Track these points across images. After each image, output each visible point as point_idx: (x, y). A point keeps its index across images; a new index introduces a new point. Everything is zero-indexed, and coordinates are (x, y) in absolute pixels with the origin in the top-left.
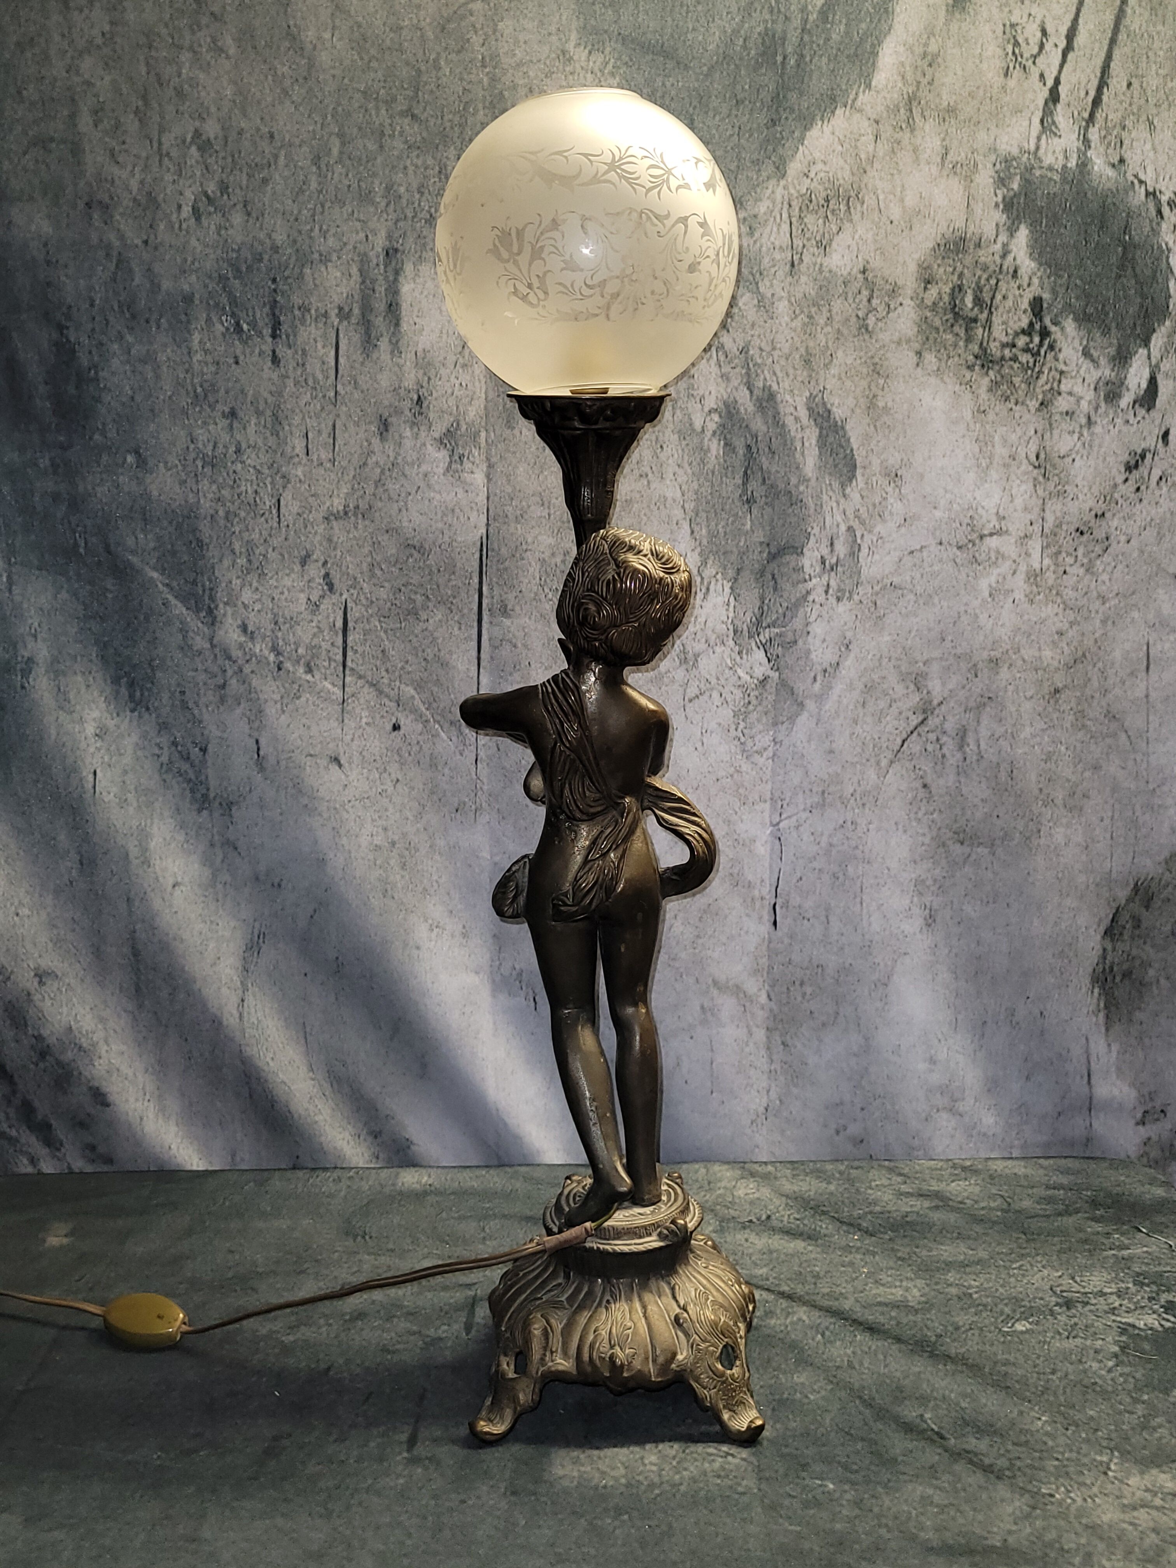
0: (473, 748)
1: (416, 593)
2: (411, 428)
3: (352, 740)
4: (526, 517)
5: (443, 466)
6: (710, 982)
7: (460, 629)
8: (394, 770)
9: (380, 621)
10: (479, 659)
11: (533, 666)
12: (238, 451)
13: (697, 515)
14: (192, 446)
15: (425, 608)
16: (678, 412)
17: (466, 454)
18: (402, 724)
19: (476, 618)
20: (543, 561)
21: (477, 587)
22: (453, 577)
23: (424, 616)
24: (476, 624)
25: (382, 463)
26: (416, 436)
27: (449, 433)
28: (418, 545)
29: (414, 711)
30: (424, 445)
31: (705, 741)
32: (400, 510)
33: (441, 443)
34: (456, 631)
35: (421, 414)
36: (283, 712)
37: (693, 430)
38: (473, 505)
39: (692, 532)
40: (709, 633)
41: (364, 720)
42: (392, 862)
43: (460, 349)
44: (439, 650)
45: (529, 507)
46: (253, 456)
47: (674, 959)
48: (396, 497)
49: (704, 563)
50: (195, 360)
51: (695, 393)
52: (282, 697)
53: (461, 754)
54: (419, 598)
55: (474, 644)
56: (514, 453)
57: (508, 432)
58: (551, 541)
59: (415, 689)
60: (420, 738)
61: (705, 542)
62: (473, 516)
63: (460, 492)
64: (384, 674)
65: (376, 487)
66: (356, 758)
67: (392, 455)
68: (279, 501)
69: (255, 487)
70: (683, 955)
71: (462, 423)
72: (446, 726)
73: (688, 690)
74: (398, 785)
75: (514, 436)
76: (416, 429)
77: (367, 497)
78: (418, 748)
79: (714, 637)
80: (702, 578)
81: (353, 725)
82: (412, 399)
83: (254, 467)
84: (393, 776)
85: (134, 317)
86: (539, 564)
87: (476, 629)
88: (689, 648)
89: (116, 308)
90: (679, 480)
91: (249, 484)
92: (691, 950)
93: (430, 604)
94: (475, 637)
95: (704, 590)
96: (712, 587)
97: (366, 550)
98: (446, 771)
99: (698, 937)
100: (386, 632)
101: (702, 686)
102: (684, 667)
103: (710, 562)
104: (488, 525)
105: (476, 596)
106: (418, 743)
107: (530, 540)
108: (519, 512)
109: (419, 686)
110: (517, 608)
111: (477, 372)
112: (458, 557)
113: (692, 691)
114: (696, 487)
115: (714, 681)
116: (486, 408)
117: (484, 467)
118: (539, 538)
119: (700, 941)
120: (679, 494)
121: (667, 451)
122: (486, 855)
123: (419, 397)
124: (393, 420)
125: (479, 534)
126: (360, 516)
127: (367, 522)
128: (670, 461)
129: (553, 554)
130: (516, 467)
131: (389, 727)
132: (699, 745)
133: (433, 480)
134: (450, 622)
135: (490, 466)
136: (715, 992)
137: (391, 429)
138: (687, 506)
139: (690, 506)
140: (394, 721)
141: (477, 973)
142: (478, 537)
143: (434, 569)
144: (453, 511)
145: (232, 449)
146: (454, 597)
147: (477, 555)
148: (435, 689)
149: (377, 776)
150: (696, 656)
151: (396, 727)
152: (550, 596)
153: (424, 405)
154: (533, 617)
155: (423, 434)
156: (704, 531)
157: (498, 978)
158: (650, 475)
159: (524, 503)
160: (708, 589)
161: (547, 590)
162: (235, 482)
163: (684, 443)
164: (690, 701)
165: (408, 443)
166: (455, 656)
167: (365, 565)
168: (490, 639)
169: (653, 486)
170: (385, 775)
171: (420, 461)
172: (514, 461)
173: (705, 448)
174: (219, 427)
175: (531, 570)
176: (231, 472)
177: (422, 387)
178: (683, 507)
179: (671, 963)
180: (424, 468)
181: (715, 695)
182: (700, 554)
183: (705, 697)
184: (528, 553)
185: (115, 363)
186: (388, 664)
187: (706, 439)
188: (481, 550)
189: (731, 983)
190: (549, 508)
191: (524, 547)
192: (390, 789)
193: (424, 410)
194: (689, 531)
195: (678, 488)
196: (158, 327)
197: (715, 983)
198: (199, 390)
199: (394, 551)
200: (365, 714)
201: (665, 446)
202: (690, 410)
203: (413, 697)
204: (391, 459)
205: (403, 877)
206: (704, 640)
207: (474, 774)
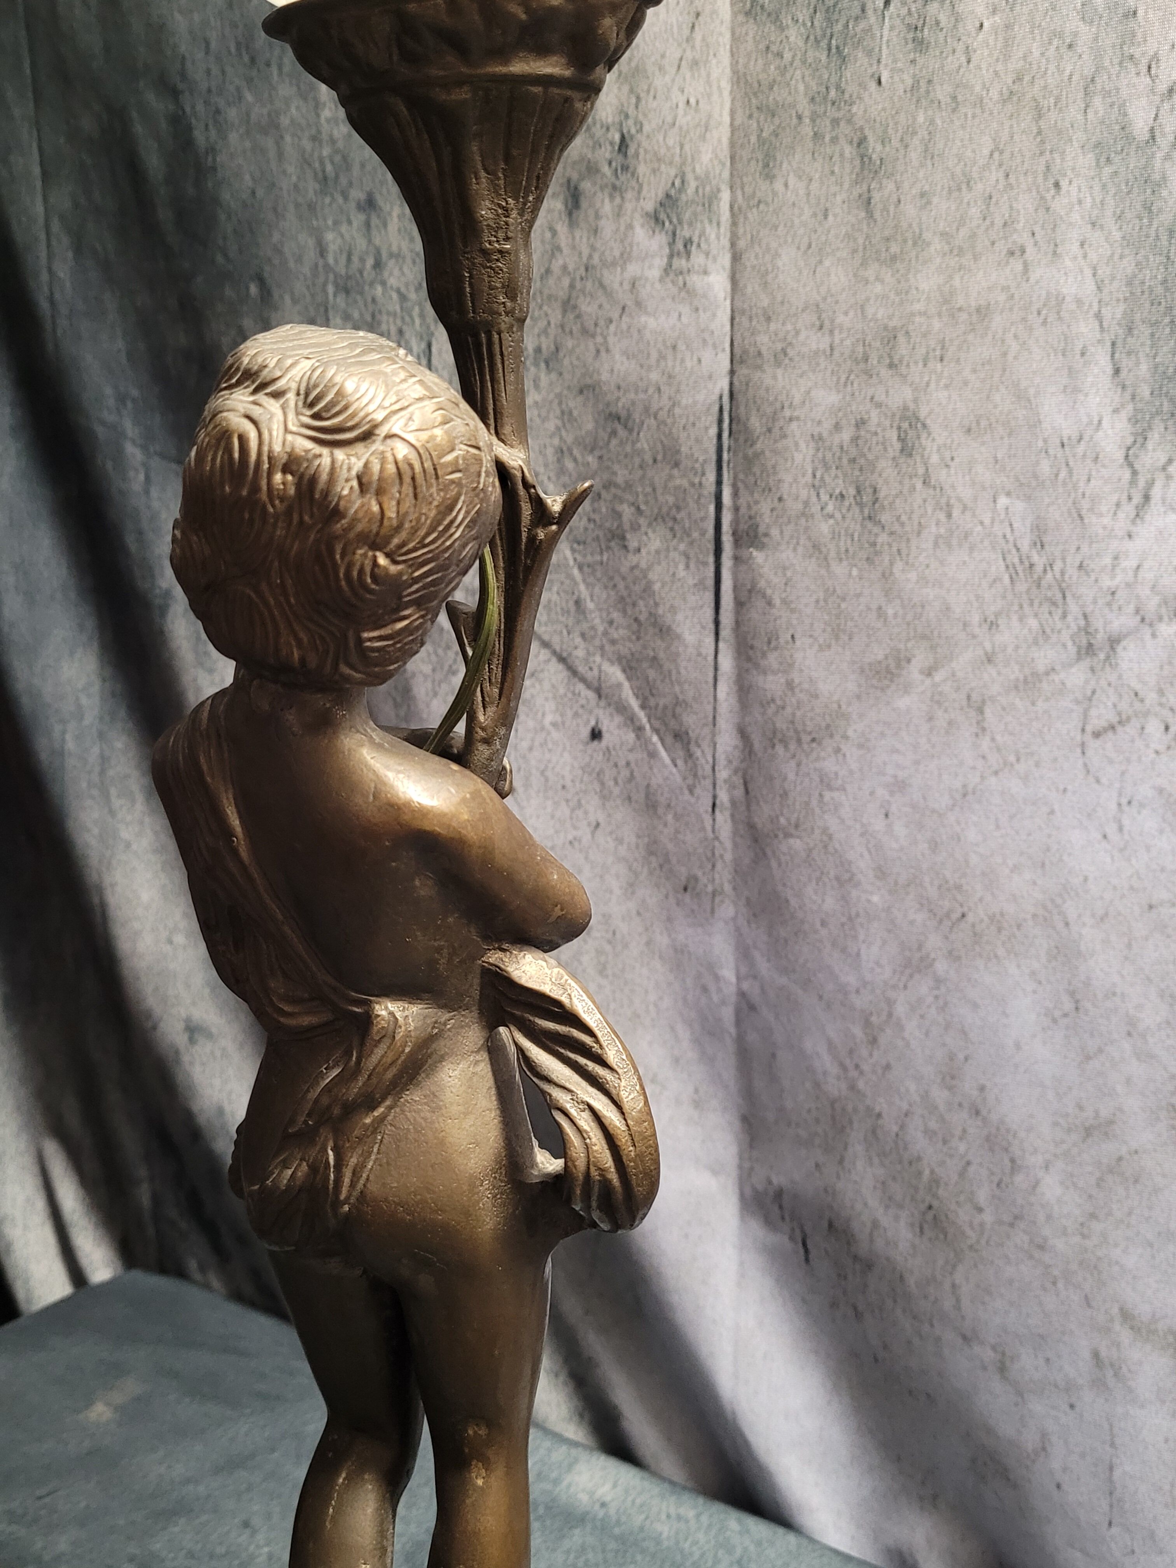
0: (708, 783)
1: (621, 501)
2: (612, 197)
3: (531, 749)
4: (791, 352)
5: (660, 262)
6: (1115, 1311)
7: (687, 566)
8: (592, 804)
9: (573, 551)
10: (717, 623)
11: (798, 643)
12: (378, 265)
13: (1130, 330)
14: (321, 262)
15: (635, 527)
16: (1097, 101)
17: (695, 239)
18: (604, 729)
19: (711, 546)
20: (818, 439)
21: (712, 488)
22: (675, 472)
23: (633, 544)
24: (711, 559)
25: (571, 268)
26: (619, 213)
27: (669, 202)
28: (623, 414)
29: (622, 708)
30: (630, 227)
31: (1126, 822)
32: (598, 351)
33: (657, 220)
34: (681, 572)
35: (625, 168)
36: (435, 694)
37: (1129, 139)
38: (706, 336)
39: (1117, 371)
40: (1144, 591)
41: (549, 719)
42: (585, 959)
43: (686, 32)
44: (656, 605)
45: (797, 333)
46: (396, 272)
47: (1041, 1247)
48: (592, 328)
49: (1141, 437)
50: (323, 117)
51: (1137, 52)
52: (434, 670)
53: (691, 792)
54: (627, 511)
55: (710, 596)
56: (776, 227)
57: (764, 186)
58: (833, 398)
59: (624, 671)
60: (631, 757)
61: (1145, 391)
62: (707, 355)
63: (685, 309)
64: (578, 640)
65: (565, 311)
66: (536, 781)
67: (586, 252)
68: (429, 346)
69: (399, 322)
70: (1060, 1244)
71: (690, 177)
72: (669, 739)
73: (1093, 712)
74: (599, 832)
75: (775, 194)
76: (618, 200)
77: (552, 331)
78: (628, 774)
79: (1156, 600)
80: (1135, 473)
81: (531, 724)
82: (612, 144)
83: (398, 291)
84: (592, 818)
85: (253, 60)
86: (812, 445)
87: (712, 568)
88: (1097, 623)
89: (233, 50)
90: (1093, 256)
91: (391, 320)
92: (1077, 1239)
93: (642, 521)
94: (710, 582)
95: (1137, 499)
96: (1156, 492)
97: (551, 425)
98: (670, 818)
99: (1093, 1216)
100: (580, 568)
101: (1123, 706)
102: (1086, 663)
103: (1155, 436)
104: (732, 372)
105: (712, 508)
106: (628, 764)
107: (797, 400)
108: (779, 346)
109: (629, 667)
110: (775, 532)
111: (715, 74)
112: (683, 435)
113: (1101, 715)
114: (1129, 271)
115: (1151, 697)
116: (732, 144)
117: (726, 260)
118: (813, 393)
119: (1097, 1227)
120: (1090, 286)
121: (1071, 190)
122: (729, 974)
123: (623, 138)
124: (586, 186)
125: (717, 392)
126: (543, 365)
127: (553, 376)
128: (1075, 217)
129: (837, 427)
130: (777, 255)
131: (586, 732)
132: (1111, 829)
133: (644, 292)
134: (673, 554)
135: (736, 258)
136: (1125, 1335)
137: (584, 204)
138: (1106, 312)
139: (1114, 313)
140: (593, 723)
141: (715, 1173)
142: (715, 397)
143: (648, 458)
144: (674, 347)
145: (370, 262)
146: (679, 509)
147: (713, 431)
148: (652, 674)
149: (567, 812)
150: (1114, 642)
151: (596, 735)
152: (830, 508)
153: (631, 151)
154: (800, 549)
155: (629, 206)
156: (1144, 368)
157: (748, 1191)
158: (1030, 250)
159: (789, 327)
160: (1147, 498)
161: (824, 497)
162: (373, 316)
163: (1108, 170)
164: (1097, 735)
165: (607, 227)
166: (680, 617)
167: (550, 451)
168: (735, 588)
169: (1034, 276)
170: (580, 813)
171: (625, 257)
172: (774, 245)
173: (1157, 177)
174: (355, 224)
175: (798, 457)
176: (369, 300)
177: (627, 116)
178: (1098, 316)
179: (1037, 1254)
180: (633, 269)
181: (1154, 728)
182: (1134, 420)
183: (1131, 729)
184: (794, 425)
185: (233, 137)
186: (585, 626)
187: (1159, 155)
188: (720, 421)
189: (1161, 1326)
190: (831, 332)
191: (787, 413)
192: (587, 838)
193: (631, 161)
194: (1109, 370)
195: (1088, 272)
196: (280, 73)
197: (1126, 1315)
198: (329, 168)
199: (590, 426)
200: (550, 706)
201: (1064, 184)
202: (1124, 93)
203: (619, 685)
204: (585, 259)
205: (600, 987)
206: (1131, 608)
207: (709, 828)
